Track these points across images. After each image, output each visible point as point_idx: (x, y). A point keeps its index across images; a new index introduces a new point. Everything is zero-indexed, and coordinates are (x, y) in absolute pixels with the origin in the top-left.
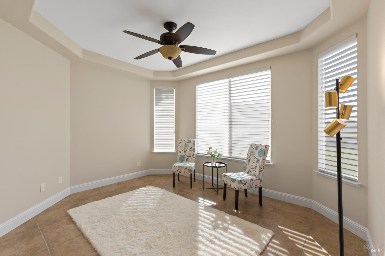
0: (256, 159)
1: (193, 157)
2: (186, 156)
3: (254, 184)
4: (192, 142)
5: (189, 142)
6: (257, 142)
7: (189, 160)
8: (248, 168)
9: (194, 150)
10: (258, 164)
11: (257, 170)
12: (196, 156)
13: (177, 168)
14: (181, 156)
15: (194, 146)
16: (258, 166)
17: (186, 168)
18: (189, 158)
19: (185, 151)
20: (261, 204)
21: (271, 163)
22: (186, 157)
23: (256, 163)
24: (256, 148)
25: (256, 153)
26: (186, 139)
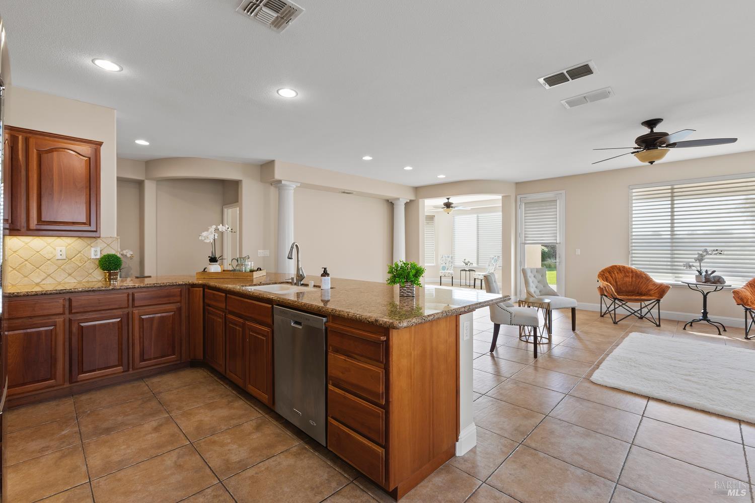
0: (492, 265)
1: (451, 267)
2: (446, 267)
7: (448, 269)
8: (488, 270)
9: (452, 263)
14: (443, 267)
15: (452, 260)
16: (493, 268)
17: (450, 274)
19: (446, 264)
25: (493, 261)
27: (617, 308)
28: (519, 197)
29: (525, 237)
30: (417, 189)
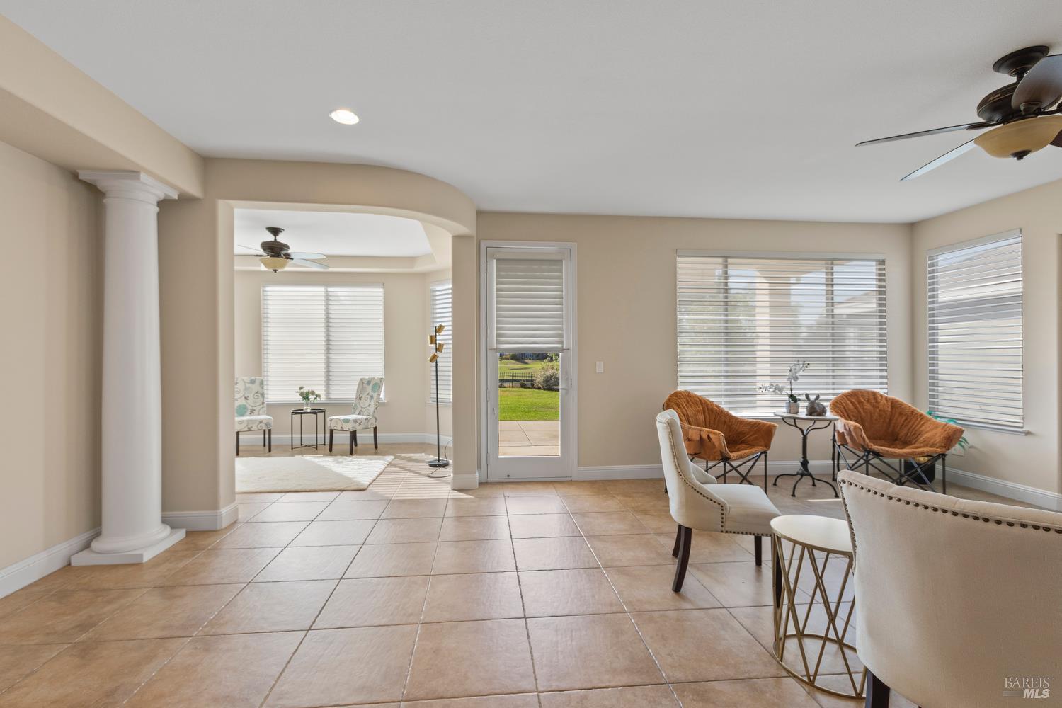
0: (368, 396)
1: (262, 406)
2: (247, 406)
3: (369, 423)
4: (257, 383)
5: (253, 382)
6: (367, 376)
7: (256, 412)
8: (359, 409)
9: (263, 395)
10: (372, 401)
11: (372, 408)
12: (268, 405)
13: (245, 424)
14: (240, 406)
15: (263, 388)
16: (372, 403)
17: (261, 422)
18: (255, 408)
19: (246, 398)
20: (376, 447)
21: (384, 401)
22: (250, 408)
23: (369, 401)
24: (369, 383)
25: (369, 388)
26: (245, 378)
27: (729, 471)
28: (484, 244)
29: (498, 335)
30: (207, 163)
